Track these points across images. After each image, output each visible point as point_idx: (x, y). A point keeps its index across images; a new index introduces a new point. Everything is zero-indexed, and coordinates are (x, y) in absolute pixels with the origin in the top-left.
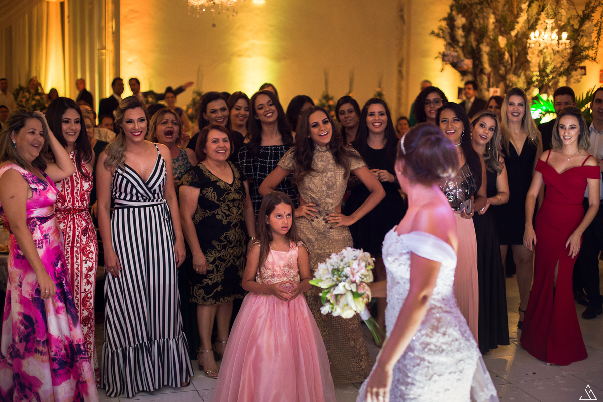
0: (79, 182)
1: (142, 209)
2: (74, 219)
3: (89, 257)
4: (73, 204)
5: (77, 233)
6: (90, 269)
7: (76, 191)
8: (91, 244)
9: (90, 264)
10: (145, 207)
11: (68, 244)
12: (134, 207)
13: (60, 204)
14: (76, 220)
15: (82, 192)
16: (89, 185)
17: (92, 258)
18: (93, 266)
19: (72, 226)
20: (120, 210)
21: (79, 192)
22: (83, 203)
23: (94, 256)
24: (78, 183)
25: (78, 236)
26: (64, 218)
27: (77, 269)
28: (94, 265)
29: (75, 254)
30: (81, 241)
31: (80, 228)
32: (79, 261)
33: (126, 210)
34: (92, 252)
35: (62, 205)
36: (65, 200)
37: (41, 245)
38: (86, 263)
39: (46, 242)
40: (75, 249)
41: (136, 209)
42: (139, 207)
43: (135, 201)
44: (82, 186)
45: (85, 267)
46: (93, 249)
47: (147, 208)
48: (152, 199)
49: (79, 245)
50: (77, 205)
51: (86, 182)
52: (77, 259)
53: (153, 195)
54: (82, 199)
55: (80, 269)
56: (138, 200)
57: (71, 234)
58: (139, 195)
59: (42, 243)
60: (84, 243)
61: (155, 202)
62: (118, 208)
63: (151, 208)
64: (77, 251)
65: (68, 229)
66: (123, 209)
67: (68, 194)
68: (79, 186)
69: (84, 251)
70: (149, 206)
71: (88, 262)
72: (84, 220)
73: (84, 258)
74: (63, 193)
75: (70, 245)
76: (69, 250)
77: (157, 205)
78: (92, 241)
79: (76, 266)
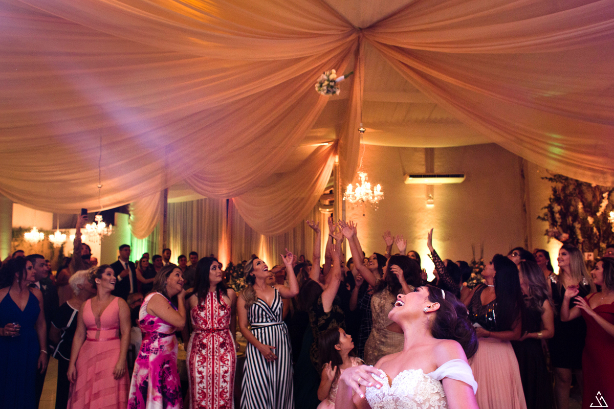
0: (217, 310)
1: (270, 328)
2: (213, 336)
3: (225, 364)
4: (213, 326)
5: (215, 346)
6: (226, 372)
7: (214, 317)
8: (228, 354)
9: (226, 368)
10: (272, 326)
11: (210, 353)
12: (264, 327)
13: (204, 326)
14: (215, 337)
15: (219, 318)
16: (225, 313)
17: (228, 364)
18: (228, 370)
19: (212, 341)
20: (256, 330)
21: (217, 318)
22: (219, 325)
23: (229, 363)
24: (216, 312)
25: (216, 348)
26: (207, 335)
27: (217, 371)
28: (230, 369)
29: (215, 361)
30: (219, 352)
31: (217, 343)
32: (218, 366)
33: (259, 330)
34: (228, 360)
35: (206, 326)
36: (207, 323)
37: (156, 352)
38: (223, 367)
39: (161, 350)
40: (215, 357)
41: (266, 328)
42: (268, 326)
43: (265, 322)
44: (219, 314)
45: (222, 370)
46: (229, 358)
47: (273, 327)
48: (275, 319)
49: (217, 354)
50: (215, 326)
51: (222, 310)
52: (217, 364)
53: (276, 317)
54: (219, 322)
55: (218, 372)
56: (267, 321)
57: (211, 346)
58: (268, 316)
59: (157, 350)
60: (222, 353)
61: (277, 323)
62: (254, 329)
63: (276, 326)
64: (216, 359)
65: (209, 343)
66: (257, 329)
67: (209, 319)
68: (217, 313)
69: (222, 359)
70: (274, 325)
71: (224, 367)
72: (222, 337)
73: (221, 364)
74: (205, 318)
75: (211, 354)
76: (211, 357)
77: (279, 324)
78: (229, 352)
79: (215, 369)
